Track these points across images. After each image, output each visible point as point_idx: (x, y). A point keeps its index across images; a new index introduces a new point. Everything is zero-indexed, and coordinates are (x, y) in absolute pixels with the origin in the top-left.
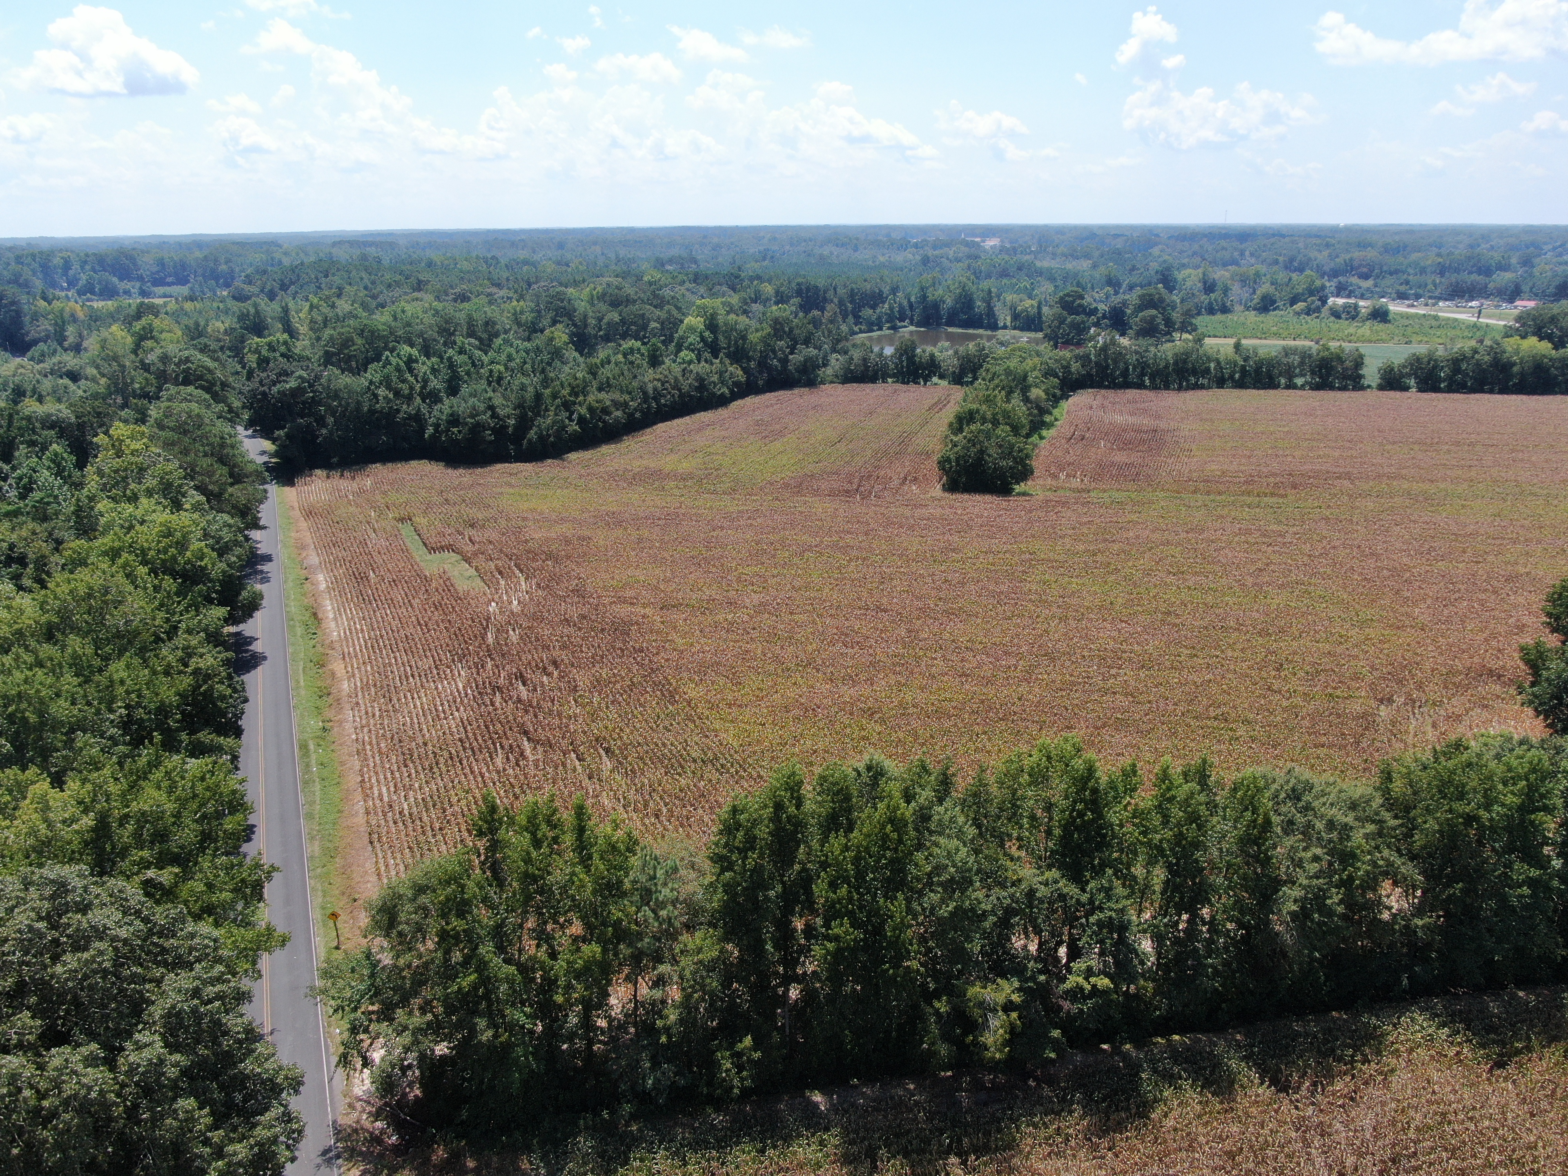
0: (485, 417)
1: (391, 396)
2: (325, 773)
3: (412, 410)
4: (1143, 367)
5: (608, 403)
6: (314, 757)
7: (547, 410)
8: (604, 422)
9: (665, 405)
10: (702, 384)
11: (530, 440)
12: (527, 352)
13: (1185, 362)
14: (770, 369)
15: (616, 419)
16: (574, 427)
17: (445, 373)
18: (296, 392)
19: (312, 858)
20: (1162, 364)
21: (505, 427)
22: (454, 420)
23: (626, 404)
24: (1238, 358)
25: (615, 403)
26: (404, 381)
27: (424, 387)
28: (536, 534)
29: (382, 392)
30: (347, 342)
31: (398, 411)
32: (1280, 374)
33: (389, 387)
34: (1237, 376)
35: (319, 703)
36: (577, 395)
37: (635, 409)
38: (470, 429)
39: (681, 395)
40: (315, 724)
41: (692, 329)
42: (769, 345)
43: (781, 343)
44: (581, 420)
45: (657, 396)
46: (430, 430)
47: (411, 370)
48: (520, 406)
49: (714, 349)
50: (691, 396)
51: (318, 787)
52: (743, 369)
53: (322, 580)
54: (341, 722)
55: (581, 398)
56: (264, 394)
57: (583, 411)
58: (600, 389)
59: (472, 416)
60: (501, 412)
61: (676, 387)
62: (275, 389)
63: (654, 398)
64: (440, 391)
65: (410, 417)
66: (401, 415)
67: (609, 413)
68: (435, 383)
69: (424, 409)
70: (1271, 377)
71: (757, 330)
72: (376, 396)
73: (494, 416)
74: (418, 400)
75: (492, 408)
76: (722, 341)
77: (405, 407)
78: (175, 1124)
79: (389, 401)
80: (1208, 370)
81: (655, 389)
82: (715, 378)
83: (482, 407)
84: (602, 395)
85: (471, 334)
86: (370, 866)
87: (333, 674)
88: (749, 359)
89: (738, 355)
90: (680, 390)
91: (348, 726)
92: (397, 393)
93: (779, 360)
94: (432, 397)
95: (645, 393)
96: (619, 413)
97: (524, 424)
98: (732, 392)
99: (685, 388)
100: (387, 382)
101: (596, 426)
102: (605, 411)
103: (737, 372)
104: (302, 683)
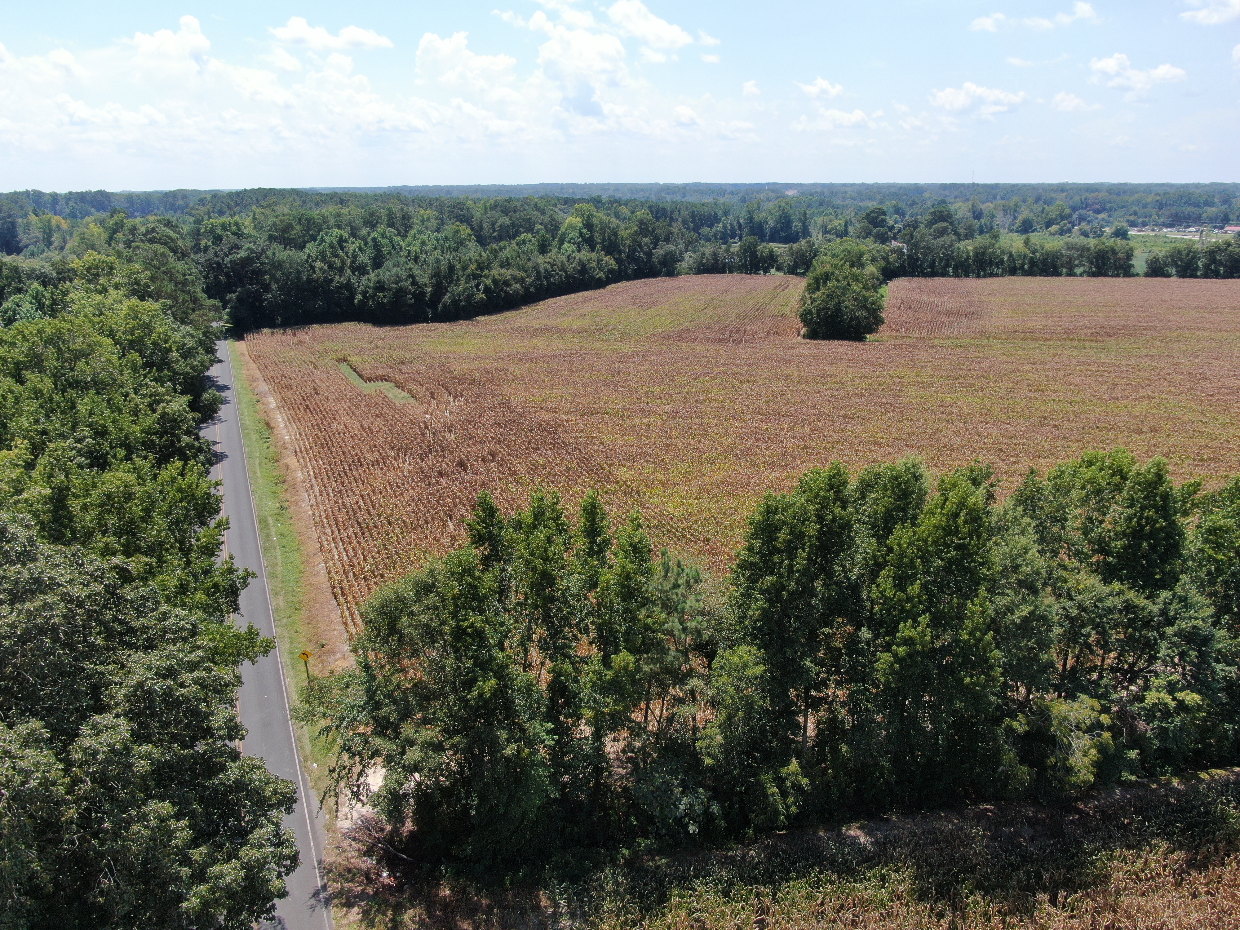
0: (407, 284)
1: (326, 267)
2: (284, 542)
3: (343, 280)
4: (947, 260)
5: (509, 277)
6: (273, 531)
7: (458, 280)
8: (505, 292)
9: (554, 284)
10: (584, 268)
11: (445, 305)
12: (438, 240)
13: (983, 254)
14: (636, 260)
15: (516, 291)
16: (480, 296)
17: (370, 251)
18: (247, 261)
19: (277, 610)
20: (965, 256)
21: (423, 294)
22: (380, 287)
23: (522, 280)
24: (1028, 252)
25: (514, 278)
26: (337, 256)
27: (353, 262)
28: (458, 368)
29: (318, 264)
30: (288, 228)
31: (332, 280)
32: (1062, 266)
33: (323, 260)
34: (1026, 267)
35: (275, 489)
36: (482, 269)
37: (530, 285)
38: (394, 294)
39: (567, 276)
40: (272, 505)
41: (572, 227)
42: (636, 241)
43: (646, 240)
44: (487, 290)
45: (548, 275)
46: (359, 297)
47: (342, 249)
48: (436, 274)
49: (591, 243)
50: (574, 278)
51: (278, 552)
52: (615, 259)
53: (272, 402)
54: (297, 503)
55: (486, 272)
56: (218, 263)
57: (488, 282)
58: (502, 266)
59: (396, 283)
60: (420, 280)
61: (563, 269)
62: (227, 260)
63: (545, 277)
64: (367, 265)
65: (342, 286)
66: (334, 284)
67: (509, 285)
68: (363, 259)
69: (354, 280)
70: (1055, 267)
71: (626, 229)
72: (313, 268)
73: (414, 283)
74: (349, 272)
75: (412, 276)
76: (598, 238)
77: (337, 277)
78: (146, 833)
79: (324, 272)
80: (1002, 262)
81: (546, 270)
82: (594, 264)
83: (404, 275)
84: (503, 271)
85: (391, 225)
86: (335, 615)
87: (287, 466)
88: (620, 252)
89: (611, 248)
90: (566, 272)
91: (305, 505)
92: (331, 266)
93: (645, 253)
94: (361, 270)
95: (538, 272)
96: (518, 286)
97: (439, 290)
98: (607, 277)
99: (570, 270)
100: (323, 256)
101: (499, 295)
102: (506, 283)
103: (610, 262)
104: (259, 474)
